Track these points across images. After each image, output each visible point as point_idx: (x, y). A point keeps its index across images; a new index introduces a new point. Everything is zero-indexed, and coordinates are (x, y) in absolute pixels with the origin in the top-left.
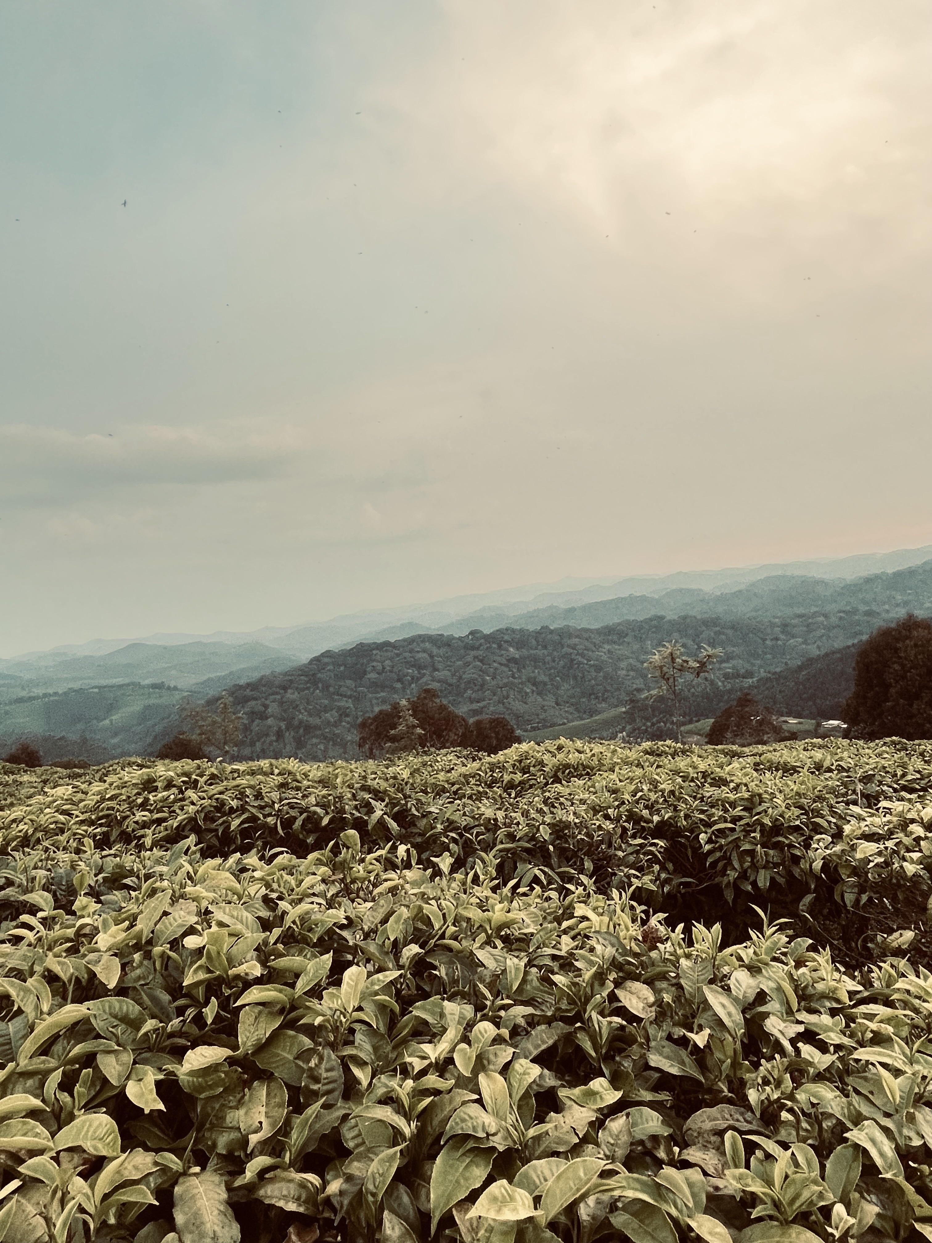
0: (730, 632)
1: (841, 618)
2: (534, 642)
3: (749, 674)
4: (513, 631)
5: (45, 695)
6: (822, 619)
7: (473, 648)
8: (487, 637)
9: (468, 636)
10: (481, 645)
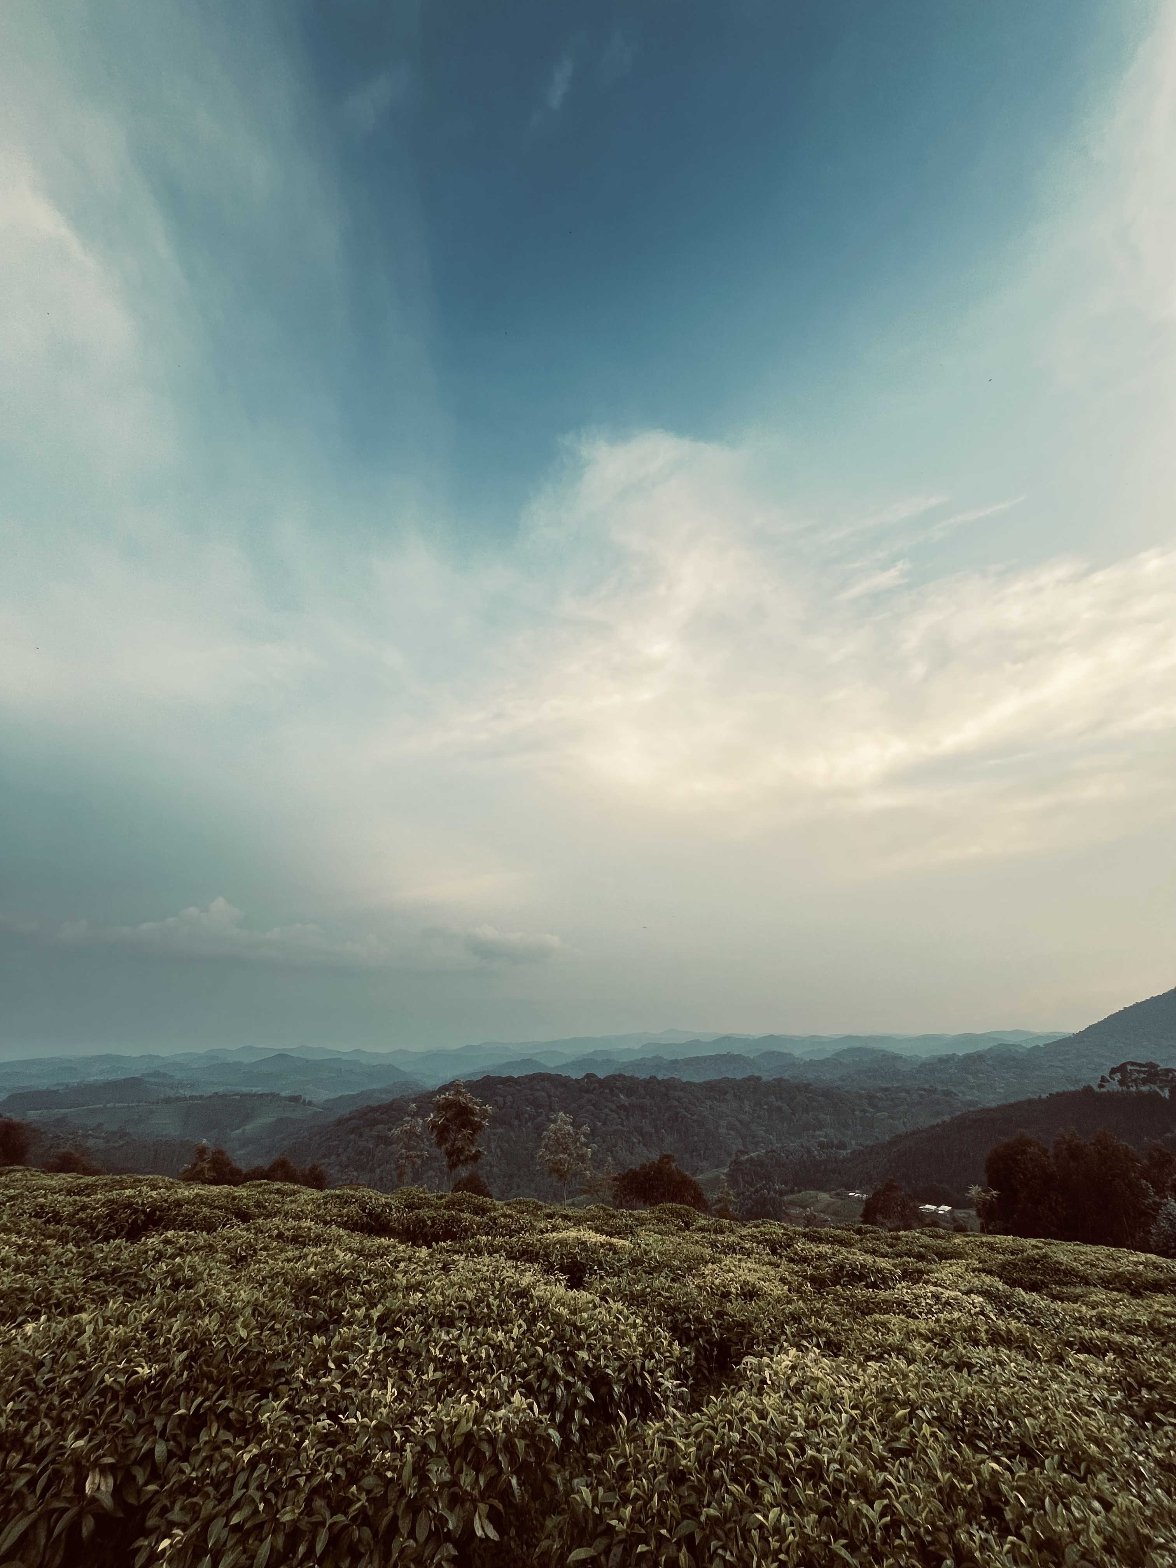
0: (821, 1099)
1: (921, 1096)
2: (643, 1092)
3: (842, 1146)
4: (624, 1077)
5: (192, 1098)
6: (904, 1094)
7: (588, 1091)
8: (599, 1081)
9: (583, 1079)
10: (594, 1089)
